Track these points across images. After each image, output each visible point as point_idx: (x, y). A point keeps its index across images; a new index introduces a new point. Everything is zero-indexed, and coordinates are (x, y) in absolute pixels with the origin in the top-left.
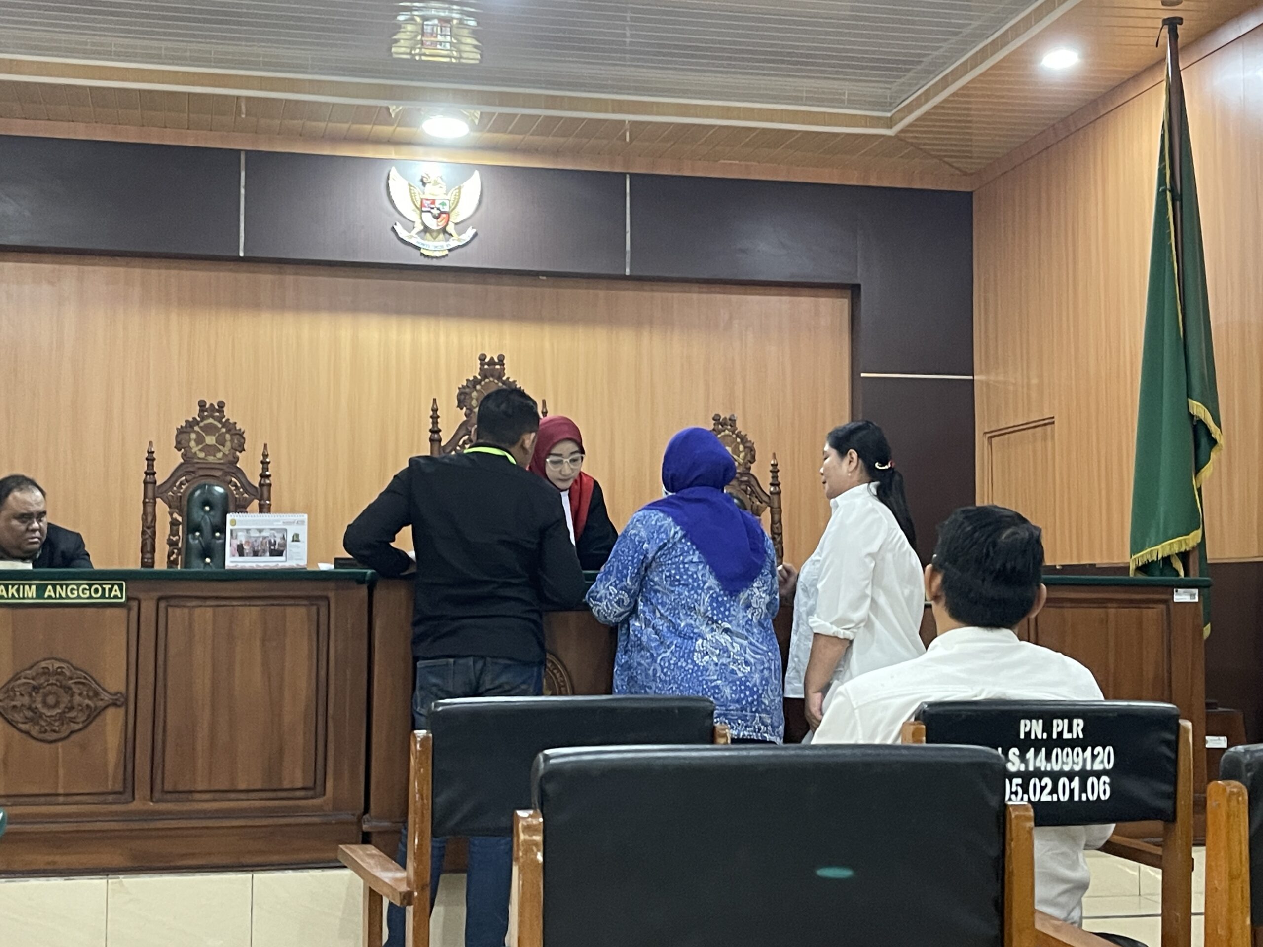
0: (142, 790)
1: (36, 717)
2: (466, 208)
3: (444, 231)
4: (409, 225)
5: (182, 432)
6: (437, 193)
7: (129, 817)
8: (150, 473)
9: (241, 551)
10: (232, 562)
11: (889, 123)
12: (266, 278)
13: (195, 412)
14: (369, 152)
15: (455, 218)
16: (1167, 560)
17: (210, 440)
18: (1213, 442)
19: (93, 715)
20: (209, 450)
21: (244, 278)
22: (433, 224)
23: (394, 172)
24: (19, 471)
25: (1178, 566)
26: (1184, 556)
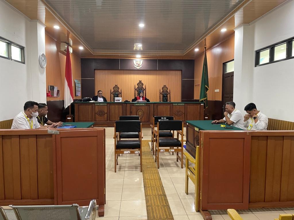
0: (108, 120)
1: (100, 114)
2: (141, 64)
3: (139, 66)
4: (136, 66)
5: (114, 88)
6: (138, 63)
7: (107, 123)
8: (111, 91)
9: (116, 101)
10: (115, 101)
11: (183, 54)
12: (122, 71)
13: (115, 86)
14: (132, 59)
15: (140, 65)
16: (203, 101)
17: (116, 88)
18: (208, 89)
19: (104, 114)
20: (116, 89)
21: (120, 71)
22: (138, 66)
23: (134, 61)
24: (100, 90)
25: (204, 101)
26: (205, 100)
